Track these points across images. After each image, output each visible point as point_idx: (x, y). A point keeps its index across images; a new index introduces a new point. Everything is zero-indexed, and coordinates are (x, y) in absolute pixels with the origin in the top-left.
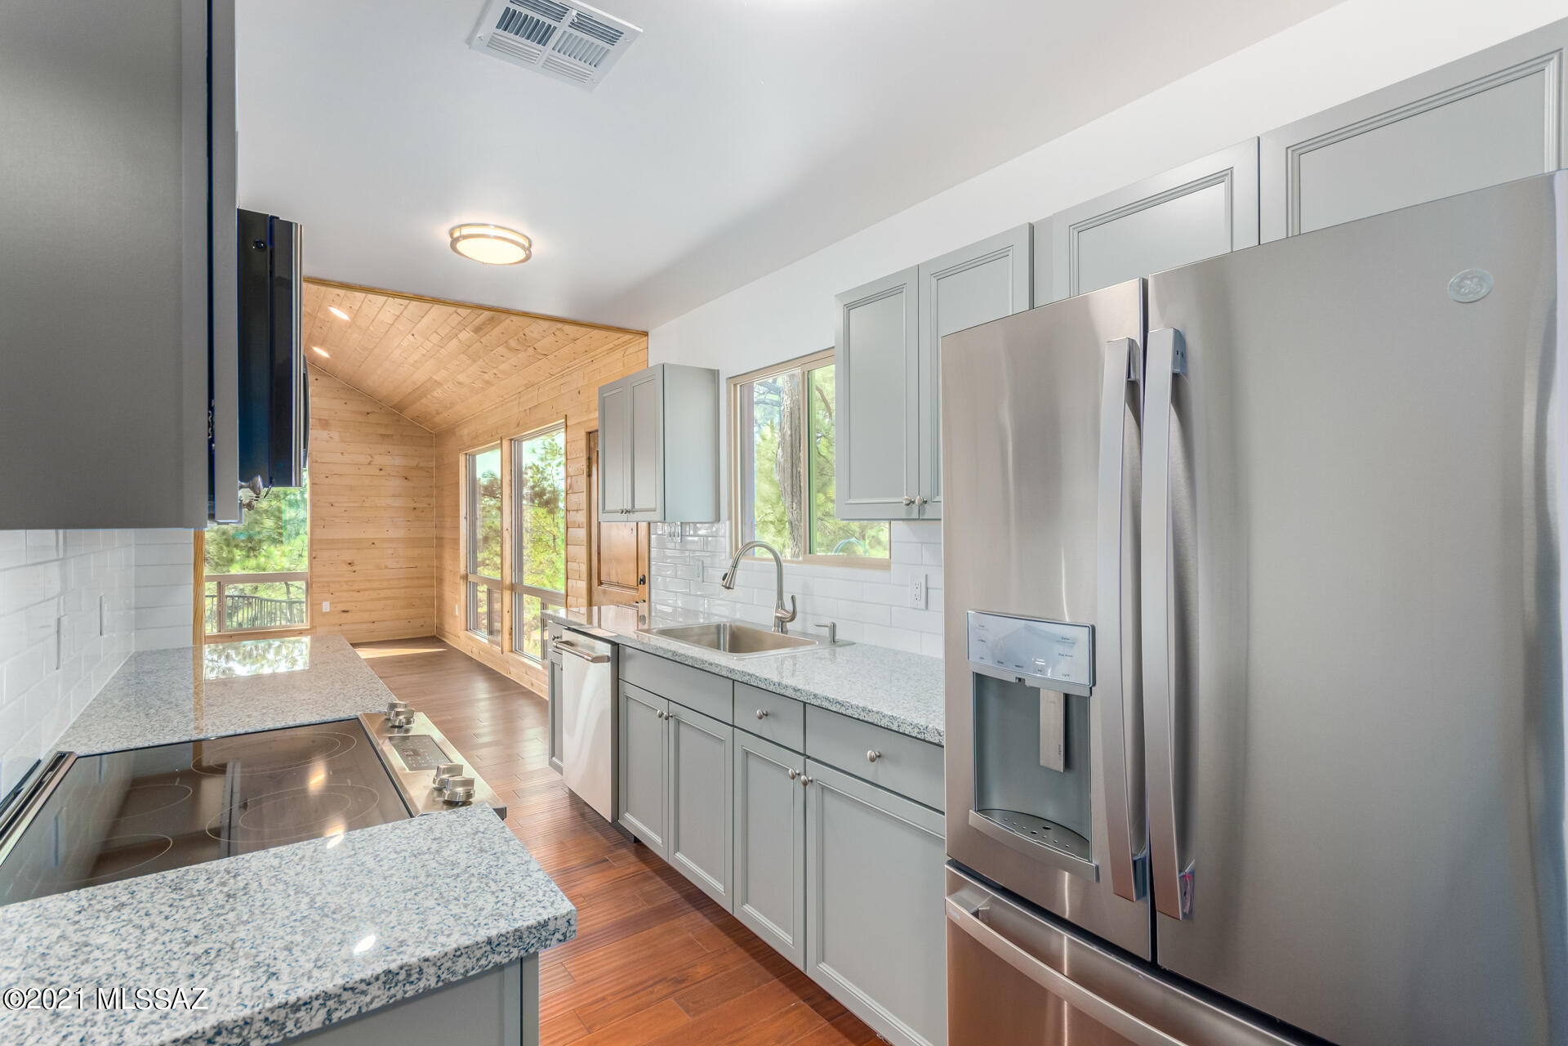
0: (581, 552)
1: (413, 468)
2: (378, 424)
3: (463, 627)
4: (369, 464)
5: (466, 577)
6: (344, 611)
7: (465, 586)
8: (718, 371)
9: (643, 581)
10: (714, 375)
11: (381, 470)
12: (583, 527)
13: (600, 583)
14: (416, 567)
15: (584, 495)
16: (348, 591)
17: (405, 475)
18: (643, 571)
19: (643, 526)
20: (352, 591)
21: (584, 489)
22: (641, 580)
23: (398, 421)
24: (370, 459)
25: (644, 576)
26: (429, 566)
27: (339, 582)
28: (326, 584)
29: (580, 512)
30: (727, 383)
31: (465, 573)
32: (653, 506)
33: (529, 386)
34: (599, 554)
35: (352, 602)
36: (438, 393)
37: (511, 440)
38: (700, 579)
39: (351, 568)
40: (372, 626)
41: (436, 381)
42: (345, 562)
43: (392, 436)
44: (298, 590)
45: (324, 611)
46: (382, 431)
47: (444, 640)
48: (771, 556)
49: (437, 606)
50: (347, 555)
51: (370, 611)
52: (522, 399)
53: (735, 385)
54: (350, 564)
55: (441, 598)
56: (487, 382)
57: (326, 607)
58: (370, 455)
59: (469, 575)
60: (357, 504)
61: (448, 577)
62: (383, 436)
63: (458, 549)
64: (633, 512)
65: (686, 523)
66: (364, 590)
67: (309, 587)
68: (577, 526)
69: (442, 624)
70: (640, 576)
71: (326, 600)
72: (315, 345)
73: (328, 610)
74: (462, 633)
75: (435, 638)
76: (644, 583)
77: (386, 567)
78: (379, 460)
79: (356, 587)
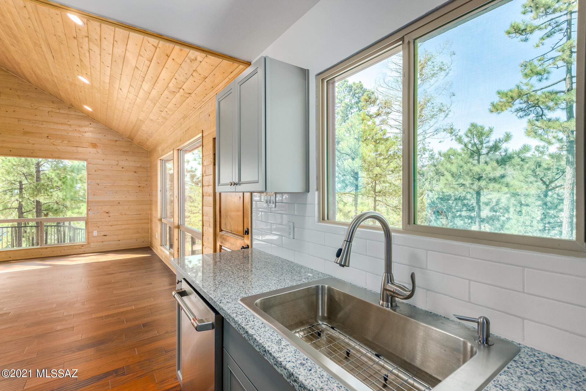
0: (210, 210)
1: (138, 167)
2: (121, 146)
3: (159, 244)
4: (117, 165)
5: (161, 220)
6: (104, 235)
7: (160, 224)
8: (308, 70)
9: (247, 232)
10: (305, 73)
11: (123, 168)
12: (211, 196)
13: (221, 230)
14: (140, 214)
15: (212, 177)
16: (107, 226)
17: (135, 171)
18: (248, 225)
19: (247, 195)
20: (109, 226)
21: (212, 173)
22: (246, 232)
23: (131, 145)
24: (117, 163)
25: (248, 229)
26: (146, 214)
27: (102, 221)
28: (95, 223)
29: (209, 187)
30: (316, 78)
31: (160, 218)
32: (256, 179)
33: (185, 117)
34: (220, 212)
35: (108, 231)
36: (144, 127)
37: (178, 150)
38: (292, 236)
39: (107, 215)
40: (118, 242)
41: (141, 120)
42: (105, 212)
43: (128, 152)
44: (82, 225)
45: (94, 235)
46: (123, 149)
47: (153, 249)
48: (378, 224)
49: (149, 232)
50: (106, 209)
51: (117, 235)
52: (182, 127)
53: (323, 80)
54: (107, 213)
55: (151, 229)
56: (164, 118)
57: (95, 233)
58: (117, 161)
59: (162, 219)
60: (111, 184)
61: (154, 220)
62: (124, 152)
63: (157, 206)
64: (240, 184)
65: (279, 193)
66: (114, 225)
67: (87, 224)
68: (208, 195)
69: (152, 242)
70: (246, 229)
71: (95, 230)
72: (84, 104)
73: (96, 235)
74: (160, 248)
75: (148, 248)
76: (248, 234)
77: (125, 214)
78: (122, 163)
79: (110, 224)
